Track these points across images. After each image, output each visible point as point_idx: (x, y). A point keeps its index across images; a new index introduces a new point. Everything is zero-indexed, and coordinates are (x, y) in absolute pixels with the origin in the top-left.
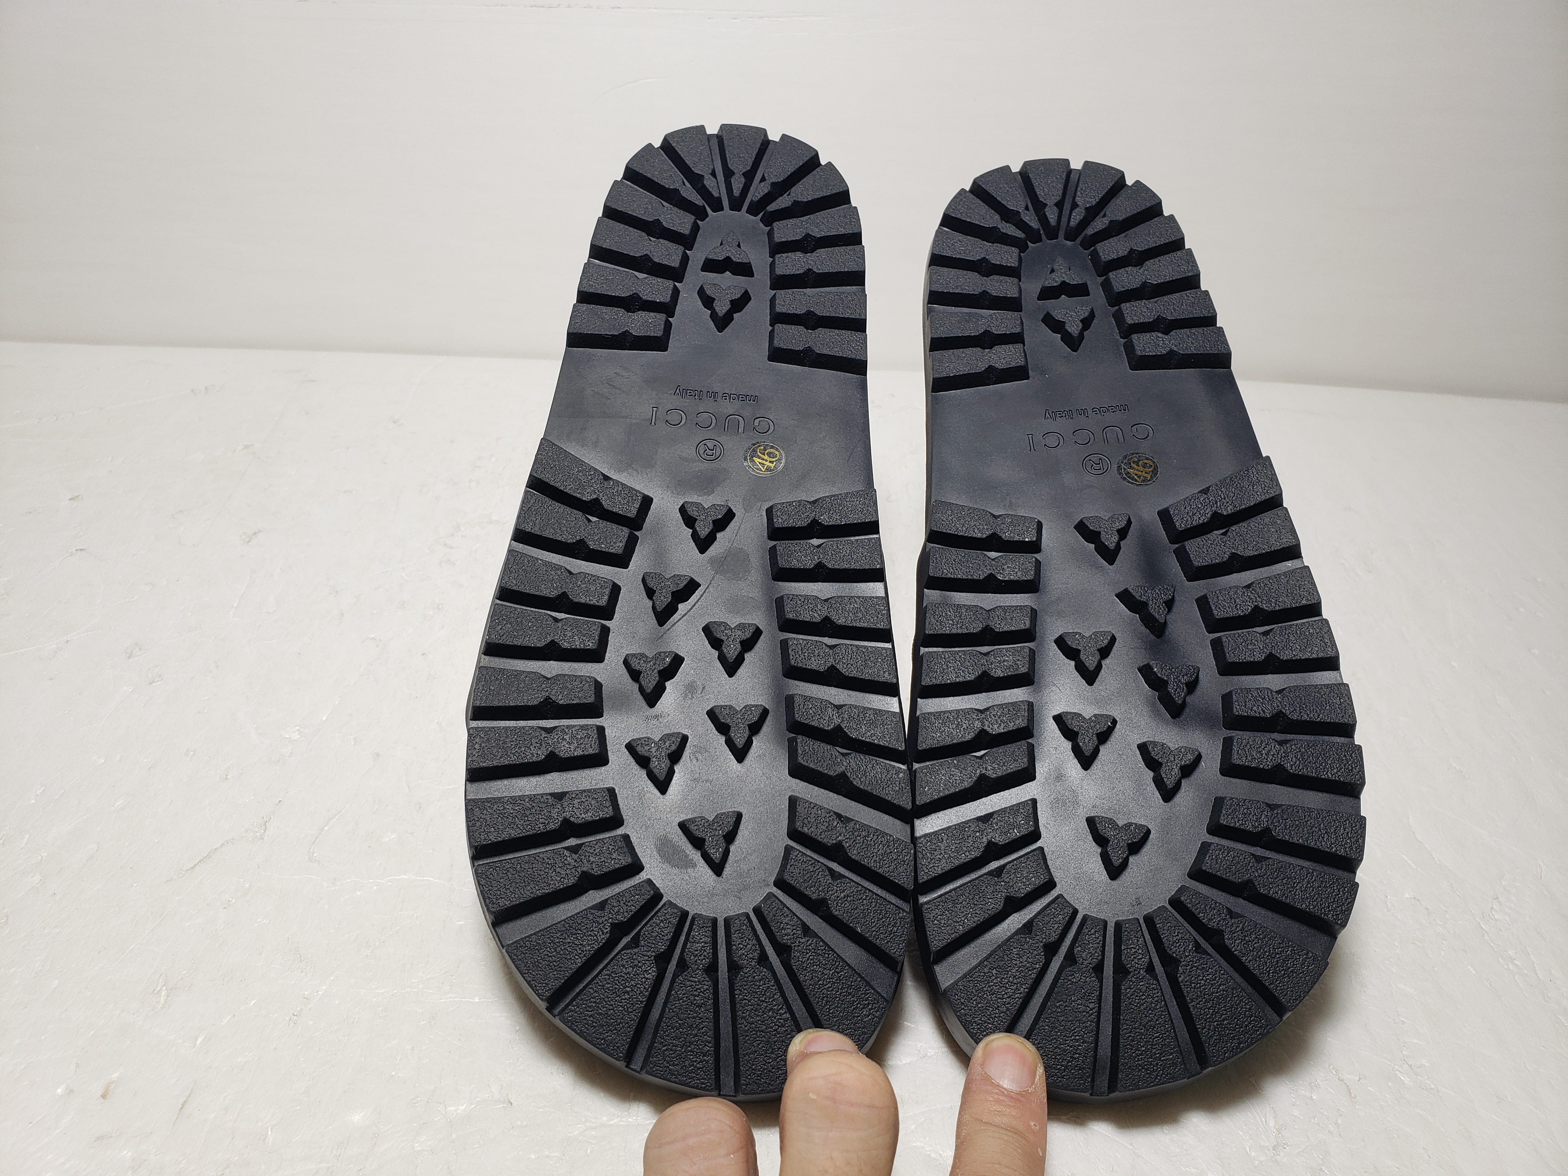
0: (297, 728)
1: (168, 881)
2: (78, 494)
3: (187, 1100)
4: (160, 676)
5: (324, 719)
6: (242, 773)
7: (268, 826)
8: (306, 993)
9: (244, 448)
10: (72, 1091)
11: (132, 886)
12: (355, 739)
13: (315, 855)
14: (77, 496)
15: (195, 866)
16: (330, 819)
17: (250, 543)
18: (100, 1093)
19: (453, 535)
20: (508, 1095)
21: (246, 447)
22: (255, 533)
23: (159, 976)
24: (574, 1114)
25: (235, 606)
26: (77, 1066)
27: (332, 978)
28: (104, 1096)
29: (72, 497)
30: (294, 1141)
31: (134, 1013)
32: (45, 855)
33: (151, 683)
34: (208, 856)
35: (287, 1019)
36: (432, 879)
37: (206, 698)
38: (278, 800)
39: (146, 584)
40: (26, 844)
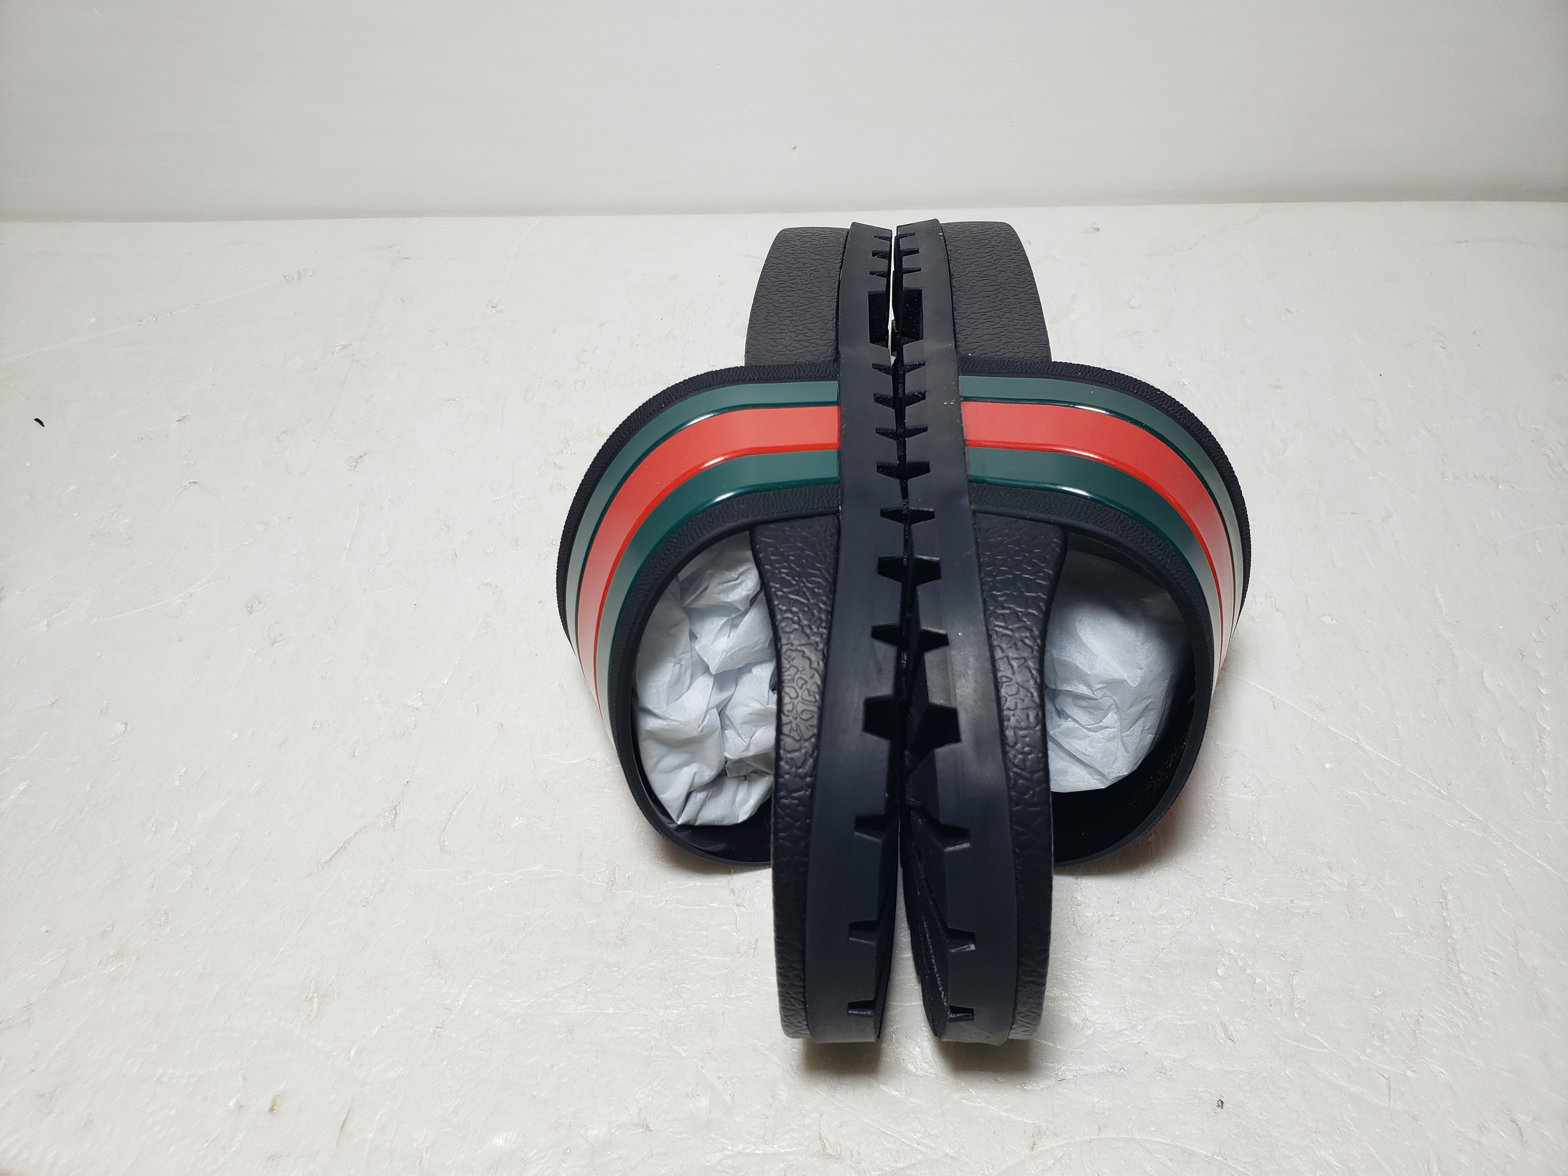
0: (420, 694)
1: (308, 875)
2: (185, 415)
3: (346, 1118)
4: (281, 635)
5: (446, 682)
6: (368, 750)
7: (398, 811)
8: (447, 1002)
9: (341, 349)
10: (241, 1106)
11: (276, 881)
12: (477, 706)
13: (446, 844)
14: (184, 417)
15: (332, 858)
16: (458, 802)
17: (356, 469)
18: (267, 1109)
19: (562, 452)
20: (646, 1119)
21: (344, 347)
22: (361, 457)
23: (310, 981)
24: (711, 1141)
25: (348, 548)
26: (245, 1079)
27: (470, 986)
28: (271, 1110)
29: (180, 418)
30: (447, 1164)
31: (291, 1023)
32: (194, 844)
33: (273, 644)
34: (344, 847)
35: (431, 1030)
36: (561, 871)
37: (327, 660)
38: (406, 781)
39: (259, 523)
40: (176, 832)
